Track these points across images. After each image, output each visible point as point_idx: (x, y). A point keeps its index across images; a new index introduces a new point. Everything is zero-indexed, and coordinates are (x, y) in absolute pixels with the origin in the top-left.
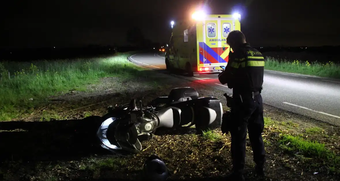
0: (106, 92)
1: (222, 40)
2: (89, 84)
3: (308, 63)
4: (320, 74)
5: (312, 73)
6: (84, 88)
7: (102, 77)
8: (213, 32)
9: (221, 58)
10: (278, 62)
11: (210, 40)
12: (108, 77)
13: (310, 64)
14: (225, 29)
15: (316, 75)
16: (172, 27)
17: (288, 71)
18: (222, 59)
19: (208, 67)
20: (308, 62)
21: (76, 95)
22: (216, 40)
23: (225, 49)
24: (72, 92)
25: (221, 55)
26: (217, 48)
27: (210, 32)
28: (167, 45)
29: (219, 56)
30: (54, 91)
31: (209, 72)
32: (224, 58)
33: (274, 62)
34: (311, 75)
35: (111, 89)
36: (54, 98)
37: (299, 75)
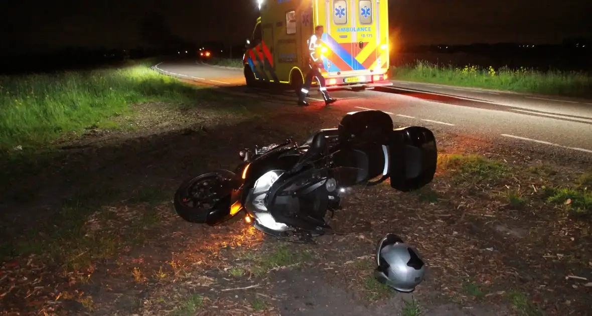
0: (162, 128)
1: (358, 29)
2: (116, 115)
3: (492, 70)
4: (516, 88)
5: (502, 85)
6: (111, 123)
7: (134, 103)
8: (342, 15)
9: (356, 61)
10: (437, 71)
11: (339, 30)
12: (145, 103)
13: (495, 72)
14: (362, 10)
15: (509, 90)
16: (260, 7)
17: (459, 84)
18: (359, 63)
19: (336, 78)
20: (493, 67)
21: (106, 137)
22: (348, 30)
23: (363, 46)
24: (94, 132)
25: (356, 55)
26: (350, 44)
27: (338, 15)
28: (248, 42)
29: (354, 59)
30: (58, 131)
31: (336, 87)
32: (361, 62)
33: (431, 69)
34: (500, 89)
35: (167, 123)
36: (64, 145)
37: (480, 90)
